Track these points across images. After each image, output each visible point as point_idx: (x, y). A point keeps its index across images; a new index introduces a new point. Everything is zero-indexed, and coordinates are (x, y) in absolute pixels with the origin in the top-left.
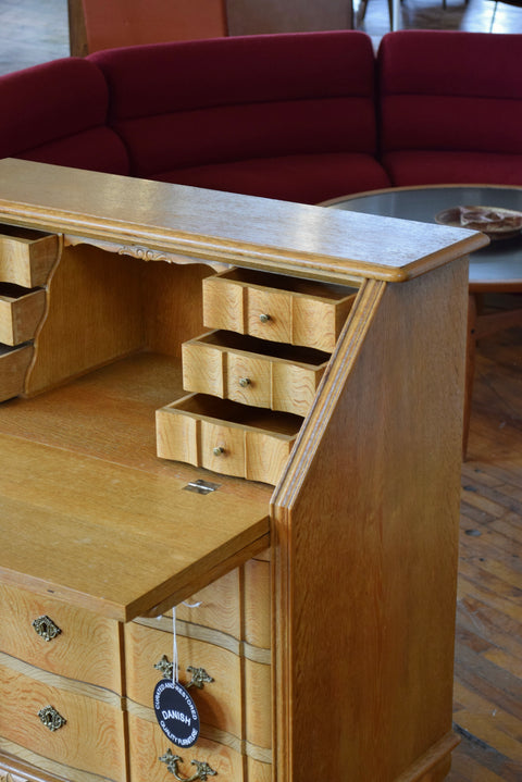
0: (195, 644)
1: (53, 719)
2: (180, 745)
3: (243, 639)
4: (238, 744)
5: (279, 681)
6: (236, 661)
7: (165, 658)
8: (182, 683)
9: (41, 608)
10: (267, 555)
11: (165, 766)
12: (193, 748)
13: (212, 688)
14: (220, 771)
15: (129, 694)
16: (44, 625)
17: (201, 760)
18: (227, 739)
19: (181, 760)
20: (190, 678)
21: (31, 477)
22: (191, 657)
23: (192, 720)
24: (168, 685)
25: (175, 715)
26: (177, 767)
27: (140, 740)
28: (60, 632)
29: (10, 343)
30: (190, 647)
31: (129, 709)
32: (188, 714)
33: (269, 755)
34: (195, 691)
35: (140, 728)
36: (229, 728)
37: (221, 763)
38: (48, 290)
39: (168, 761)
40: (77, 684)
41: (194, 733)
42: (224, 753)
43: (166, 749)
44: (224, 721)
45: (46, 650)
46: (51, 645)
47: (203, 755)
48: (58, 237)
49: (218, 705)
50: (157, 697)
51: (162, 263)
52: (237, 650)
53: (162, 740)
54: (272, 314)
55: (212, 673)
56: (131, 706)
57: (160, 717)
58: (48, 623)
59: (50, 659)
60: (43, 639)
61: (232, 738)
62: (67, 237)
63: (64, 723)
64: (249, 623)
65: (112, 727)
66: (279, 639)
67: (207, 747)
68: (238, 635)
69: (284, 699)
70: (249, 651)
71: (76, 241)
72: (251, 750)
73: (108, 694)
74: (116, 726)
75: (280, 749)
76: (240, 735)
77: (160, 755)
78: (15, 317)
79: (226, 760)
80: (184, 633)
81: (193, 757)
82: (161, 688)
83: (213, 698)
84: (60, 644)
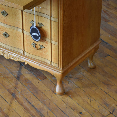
0: (40, 17)
1: (6, 35)
2: (36, 41)
3: (51, 16)
4: (50, 41)
5: (60, 26)
6: (49, 21)
7: (33, 20)
8: (36, 26)
9: (3, 9)
11: (32, 46)
12: (39, 42)
13: (43, 28)
14: (45, 47)
15: (24, 29)
16: (4, 13)
17: (41, 44)
18: (47, 40)
19: (36, 44)
20: (38, 25)
22: (39, 20)
23: (39, 35)
24: (33, 27)
25: (35, 34)
26: (35, 46)
27: (27, 40)
28: (8, 14)
30: (38, 18)
31: (24, 33)
32: (38, 34)
33: (57, 43)
34: (40, 28)
35: (27, 37)
36: (48, 37)
37: (46, 45)
39: (33, 45)
40: (12, 27)
41: (39, 38)
42: (46, 43)
43: (33, 42)
44: (46, 35)
45: (4, 19)
46: (6, 17)
47: (41, 43)
49: (45, 32)
50: (31, 30)
52: (50, 19)
53: (32, 40)
55: (43, 24)
56: (24, 32)
57: (31, 34)
58: (5, 12)
59: (5, 21)
60: (4, 16)
61: (48, 39)
63: (9, 36)
64: (52, 12)
65: (20, 37)
66: (60, 16)
67: (42, 41)
68: (50, 15)
69: (60, 30)
70: (52, 19)
72: (53, 42)
73: (19, 29)
74: (21, 36)
75: (59, 42)
76: (50, 39)
77: (31, 43)
79: (47, 44)
80: (37, 14)
81: (39, 44)
82: (32, 28)
83: (44, 30)
84: (8, 17)
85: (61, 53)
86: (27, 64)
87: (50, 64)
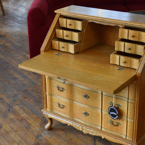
0: (118, 99)
1: (86, 114)
2: (114, 119)
3: (128, 98)
4: (126, 119)
5: (136, 107)
6: (127, 103)
7: (111, 102)
8: (115, 107)
9: (85, 93)
10: (135, 82)
11: (110, 123)
12: (116, 120)
13: (121, 108)
14: (121, 124)
15: (103, 109)
16: (86, 96)
17: (117, 122)
18: (123, 118)
19: (113, 122)
20: (116, 106)
21: (86, 67)
22: (117, 102)
23: (117, 114)
24: (112, 107)
25: (113, 113)
26: (112, 123)
27: (105, 118)
28: (89, 97)
29: (78, 41)
30: (117, 100)
31: (103, 112)
32: (116, 113)
33: (132, 121)
34: (117, 108)
35: (105, 116)
36: (124, 116)
37: (122, 122)
38: (84, 31)
39: (110, 122)
40: (92, 107)
41: (117, 116)
42: (122, 120)
43: (110, 120)
44: (123, 114)
45: (85, 101)
46: (87, 100)
47: (118, 121)
48: (86, 20)
50: (109, 110)
51: (109, 25)
52: (127, 101)
53: (110, 118)
54: (134, 35)
55: (121, 105)
56: (103, 111)
58: (86, 95)
59: (86, 102)
60: (85, 99)
61: (125, 118)
62: (88, 20)
63: (89, 115)
64: (129, 95)
65: (99, 115)
66: (136, 98)
67: (119, 119)
68: (127, 98)
69: (136, 110)
70: (129, 101)
71: (90, 21)
72: (129, 120)
73: (98, 109)
74: (100, 115)
75: (135, 120)
76: (126, 117)
77: (109, 121)
78: (79, 36)
79: (123, 122)
80: (116, 97)
82: (110, 108)
83: (121, 110)
84: (89, 99)
85: (136, 128)
86: (104, 138)
87: (125, 138)
